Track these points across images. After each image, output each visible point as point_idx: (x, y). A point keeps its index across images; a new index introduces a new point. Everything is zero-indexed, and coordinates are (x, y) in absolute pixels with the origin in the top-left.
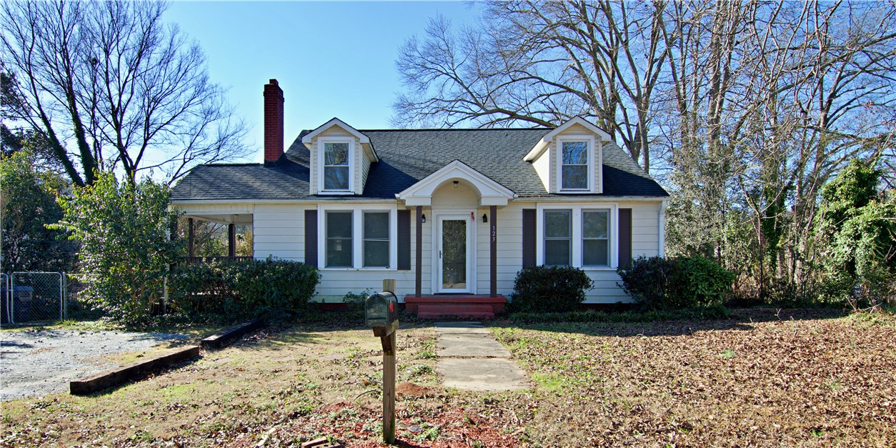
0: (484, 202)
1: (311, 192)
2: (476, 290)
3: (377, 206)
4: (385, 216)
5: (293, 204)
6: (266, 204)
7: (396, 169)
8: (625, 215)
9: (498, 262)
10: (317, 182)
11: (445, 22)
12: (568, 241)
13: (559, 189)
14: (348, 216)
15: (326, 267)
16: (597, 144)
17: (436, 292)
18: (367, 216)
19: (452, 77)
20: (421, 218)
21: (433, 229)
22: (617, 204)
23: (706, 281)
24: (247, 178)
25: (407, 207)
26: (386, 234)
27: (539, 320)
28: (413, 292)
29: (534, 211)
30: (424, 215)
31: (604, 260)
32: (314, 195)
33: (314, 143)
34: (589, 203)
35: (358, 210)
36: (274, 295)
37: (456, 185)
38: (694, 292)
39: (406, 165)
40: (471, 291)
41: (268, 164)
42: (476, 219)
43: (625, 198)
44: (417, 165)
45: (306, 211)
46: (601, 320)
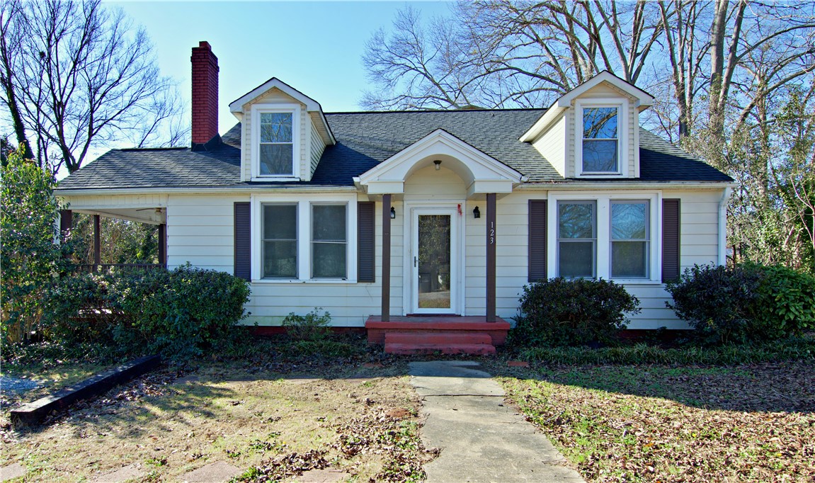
0: (479, 189)
1: (243, 179)
2: (463, 310)
3: (330, 195)
4: (341, 210)
5: (219, 194)
6: (183, 194)
7: (357, 152)
8: (672, 209)
9: (499, 271)
10: (251, 165)
11: (414, 14)
12: (591, 243)
13: (578, 172)
14: (292, 210)
15: (261, 278)
16: (631, 111)
17: (409, 313)
18: (317, 210)
19: (422, 73)
20: (389, 212)
21: (405, 226)
22: (660, 192)
23: (800, 301)
24: (167, 164)
25: (370, 196)
26: (342, 234)
27: (567, 361)
28: (379, 312)
29: (544, 203)
30: (393, 208)
31: (640, 270)
32: (246, 182)
33: (246, 113)
34: (622, 192)
35: (305, 202)
36: (177, 320)
37: (437, 166)
38: (783, 316)
39: (370, 147)
40: (457, 310)
41: (196, 147)
42: (464, 214)
43: (672, 184)
44: (385, 147)
45: (235, 203)
46: (661, 361)
